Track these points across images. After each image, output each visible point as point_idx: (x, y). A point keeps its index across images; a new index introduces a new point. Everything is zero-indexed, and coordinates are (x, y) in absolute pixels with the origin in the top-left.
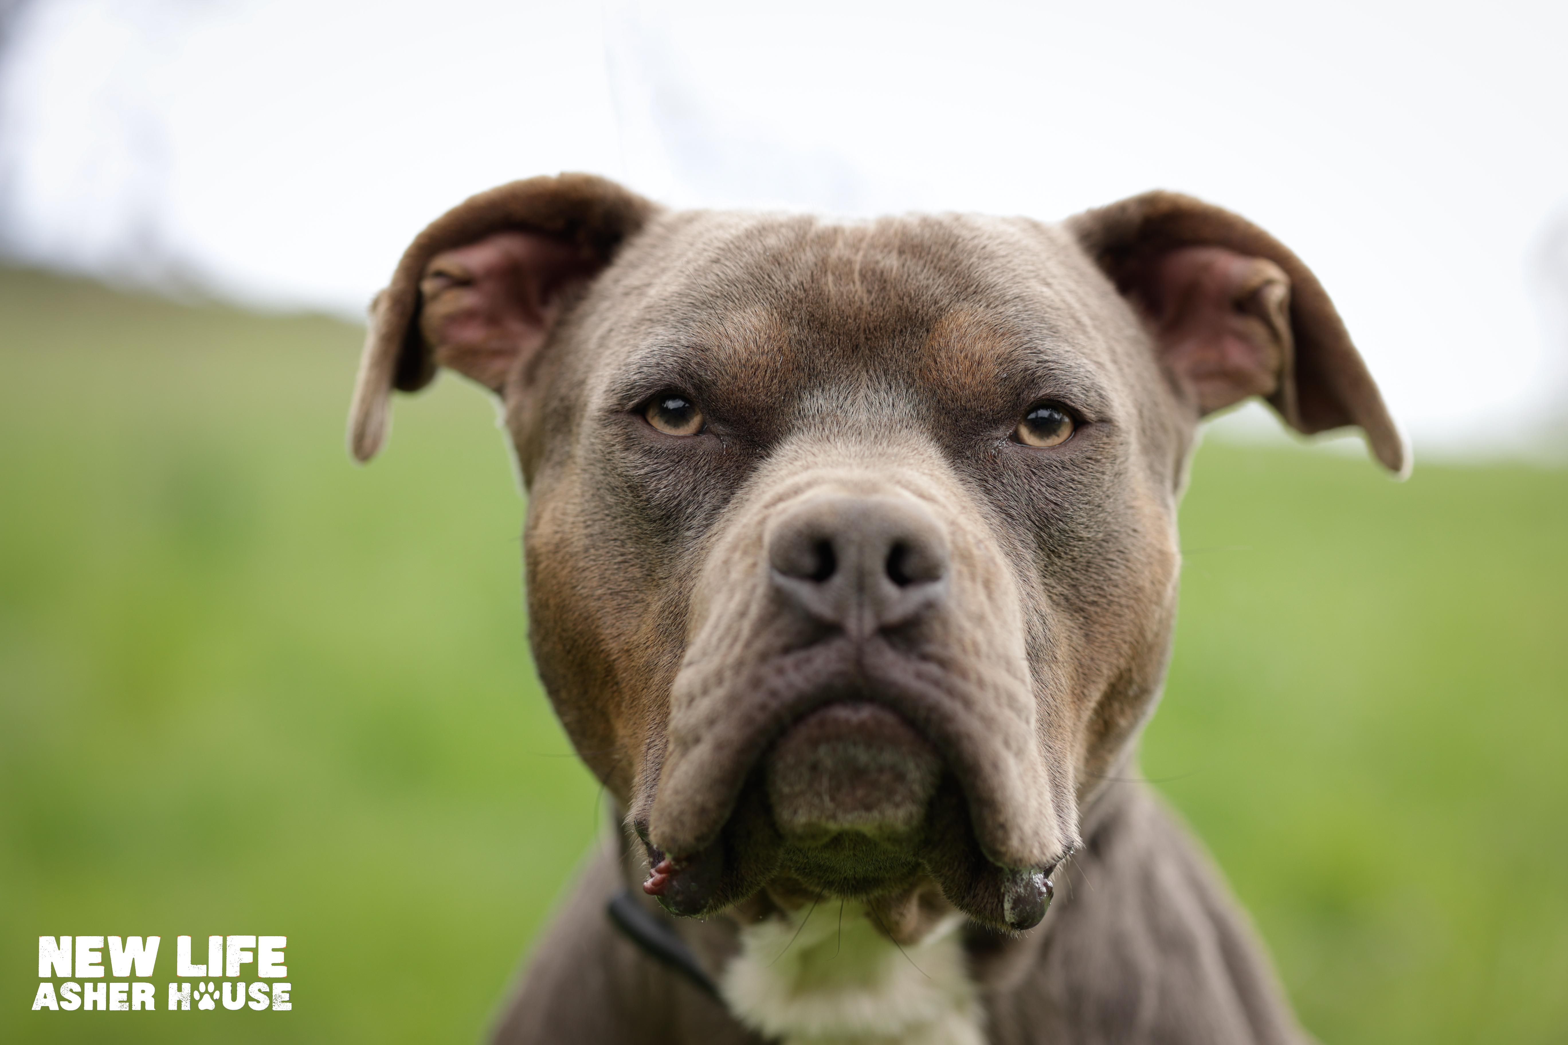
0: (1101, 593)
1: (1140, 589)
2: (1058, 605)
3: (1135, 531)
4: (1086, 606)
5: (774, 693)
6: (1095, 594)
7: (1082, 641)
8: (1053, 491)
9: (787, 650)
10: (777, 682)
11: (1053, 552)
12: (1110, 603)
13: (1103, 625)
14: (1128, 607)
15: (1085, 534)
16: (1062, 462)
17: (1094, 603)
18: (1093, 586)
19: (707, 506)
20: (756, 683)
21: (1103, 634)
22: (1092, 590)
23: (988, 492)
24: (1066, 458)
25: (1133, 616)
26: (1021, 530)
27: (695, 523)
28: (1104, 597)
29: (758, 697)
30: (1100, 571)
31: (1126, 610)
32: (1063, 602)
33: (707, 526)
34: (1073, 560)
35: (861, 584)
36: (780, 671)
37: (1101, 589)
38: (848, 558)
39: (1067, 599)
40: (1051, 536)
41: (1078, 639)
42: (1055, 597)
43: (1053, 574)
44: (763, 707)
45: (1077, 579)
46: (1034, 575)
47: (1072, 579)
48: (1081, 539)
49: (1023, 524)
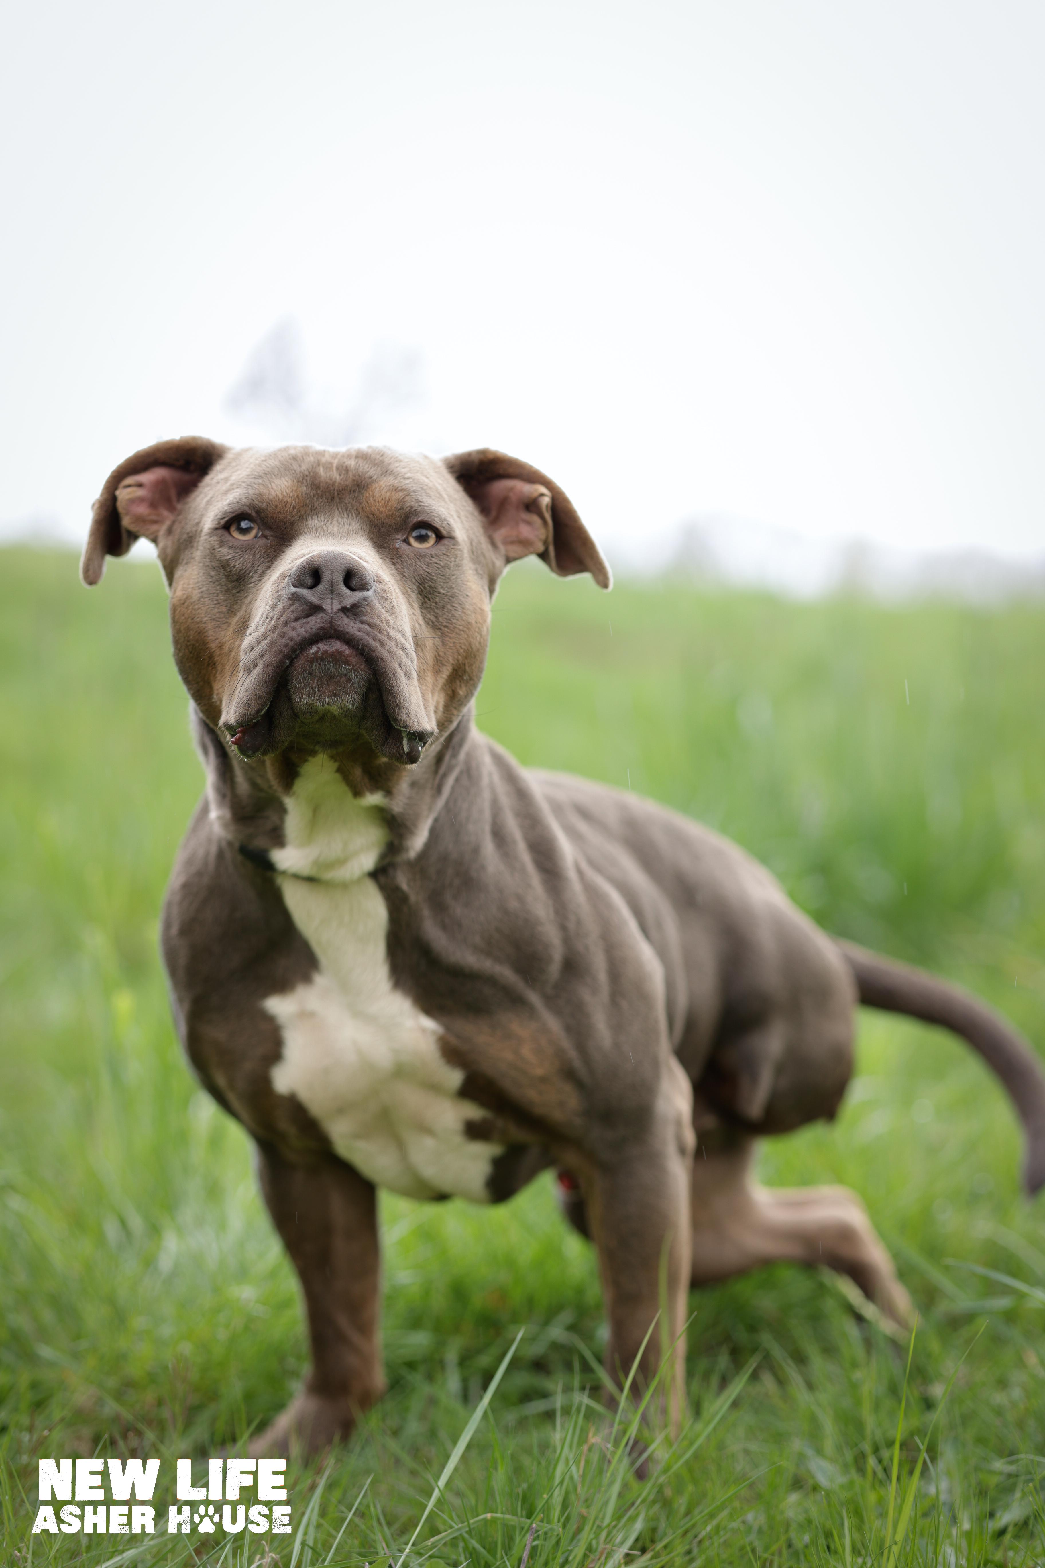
0: (450, 622)
1: (469, 623)
2: (428, 624)
3: (467, 596)
4: (442, 628)
5: (291, 639)
6: (446, 622)
7: (440, 644)
8: (427, 567)
9: (297, 619)
10: (293, 634)
11: (426, 597)
12: (455, 628)
13: (450, 638)
14: (463, 631)
15: (442, 591)
16: (431, 554)
17: (446, 626)
18: (446, 618)
19: (259, 572)
20: (283, 635)
21: (451, 643)
22: (445, 620)
23: (394, 564)
24: (433, 553)
25: (466, 636)
26: (409, 583)
27: (253, 580)
28: (452, 624)
29: (284, 641)
30: (449, 611)
31: (462, 632)
32: (431, 623)
33: (260, 580)
34: (436, 603)
35: (332, 590)
36: (294, 629)
37: (450, 620)
38: (326, 576)
39: (433, 622)
40: (425, 588)
41: (438, 641)
42: (426, 620)
43: (426, 608)
44: (286, 646)
45: (438, 614)
46: (416, 606)
47: (436, 613)
48: (439, 593)
49: (411, 581)
